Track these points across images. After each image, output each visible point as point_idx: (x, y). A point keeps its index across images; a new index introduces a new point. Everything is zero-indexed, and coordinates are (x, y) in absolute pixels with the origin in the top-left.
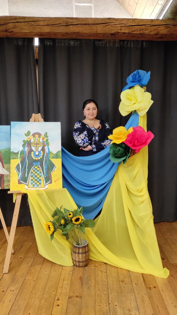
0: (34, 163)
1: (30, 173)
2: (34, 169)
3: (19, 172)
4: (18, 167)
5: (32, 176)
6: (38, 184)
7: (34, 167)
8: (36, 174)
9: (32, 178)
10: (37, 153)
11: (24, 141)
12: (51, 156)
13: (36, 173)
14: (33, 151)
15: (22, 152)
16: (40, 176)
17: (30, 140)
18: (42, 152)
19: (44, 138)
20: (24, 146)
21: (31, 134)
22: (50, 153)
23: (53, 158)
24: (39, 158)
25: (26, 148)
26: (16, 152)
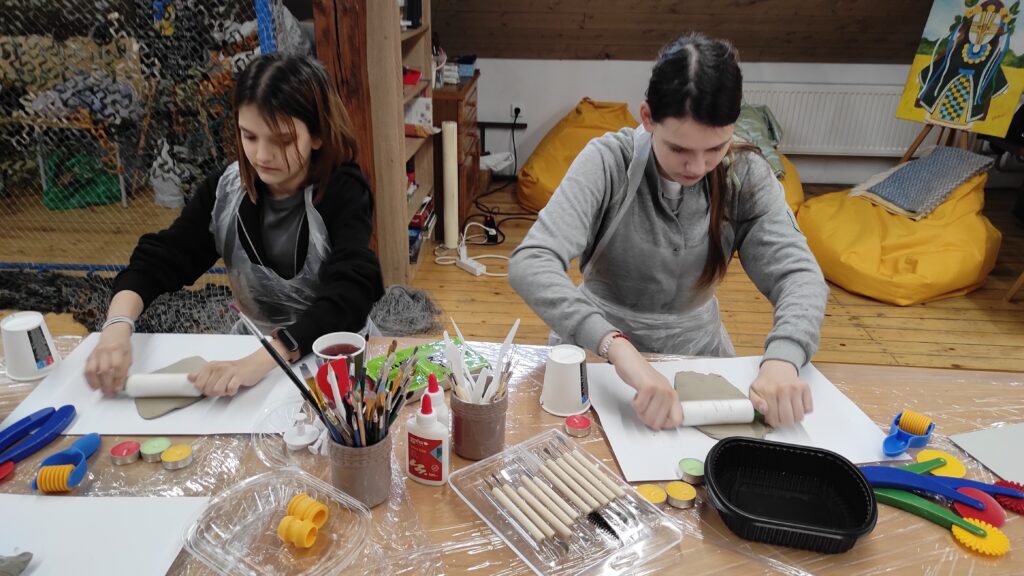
0: (960, 70)
1: (945, 90)
2: (957, 83)
3: (924, 83)
4: (925, 72)
5: (947, 97)
6: (954, 115)
7: (958, 80)
8: (957, 95)
9: (946, 101)
10: (976, 49)
11: (958, 18)
12: (1007, 59)
13: (958, 91)
14: (970, 42)
15: (946, 42)
16: (965, 101)
17: (972, 17)
18: (989, 48)
19: (1006, 16)
20: (953, 28)
22: (1008, 51)
23: (1012, 64)
24: (977, 61)
25: (957, 34)
26: (932, 39)
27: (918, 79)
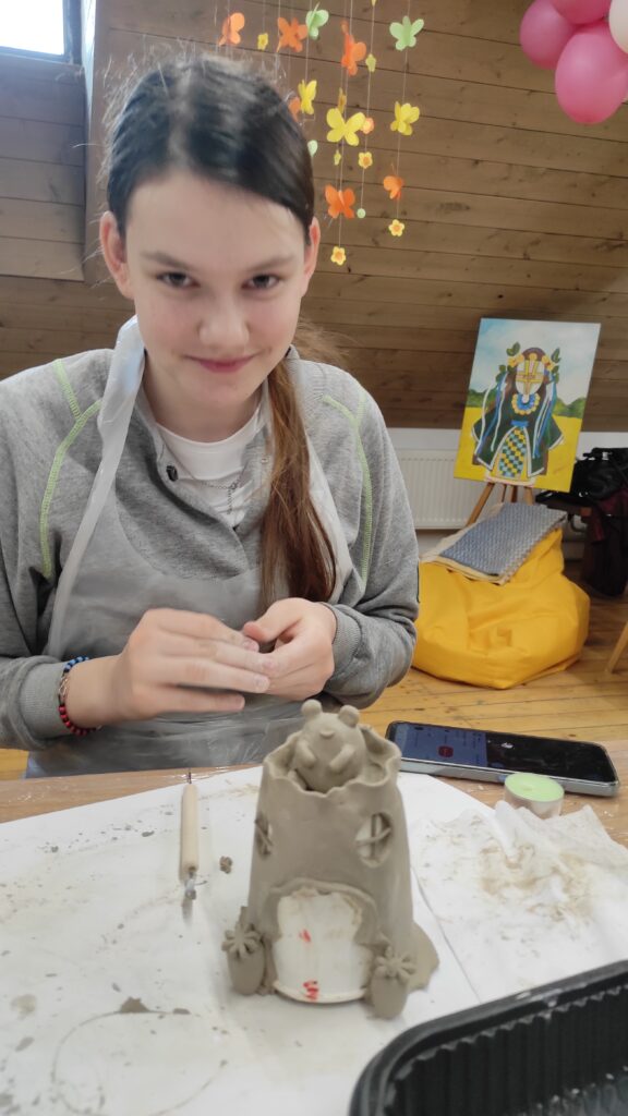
0: (513, 422)
1: (501, 444)
2: (512, 436)
3: (479, 437)
4: (478, 426)
5: (504, 452)
6: (514, 470)
7: (513, 432)
8: (514, 449)
9: (504, 456)
10: (525, 399)
11: (502, 368)
12: (557, 408)
13: (515, 444)
14: (517, 392)
15: (494, 393)
16: (523, 454)
17: (516, 367)
18: (538, 397)
19: (549, 364)
20: (499, 378)
21: (522, 350)
22: (556, 401)
23: (562, 414)
24: (529, 412)
25: (504, 385)
26: (479, 391)
27: (471, 434)
